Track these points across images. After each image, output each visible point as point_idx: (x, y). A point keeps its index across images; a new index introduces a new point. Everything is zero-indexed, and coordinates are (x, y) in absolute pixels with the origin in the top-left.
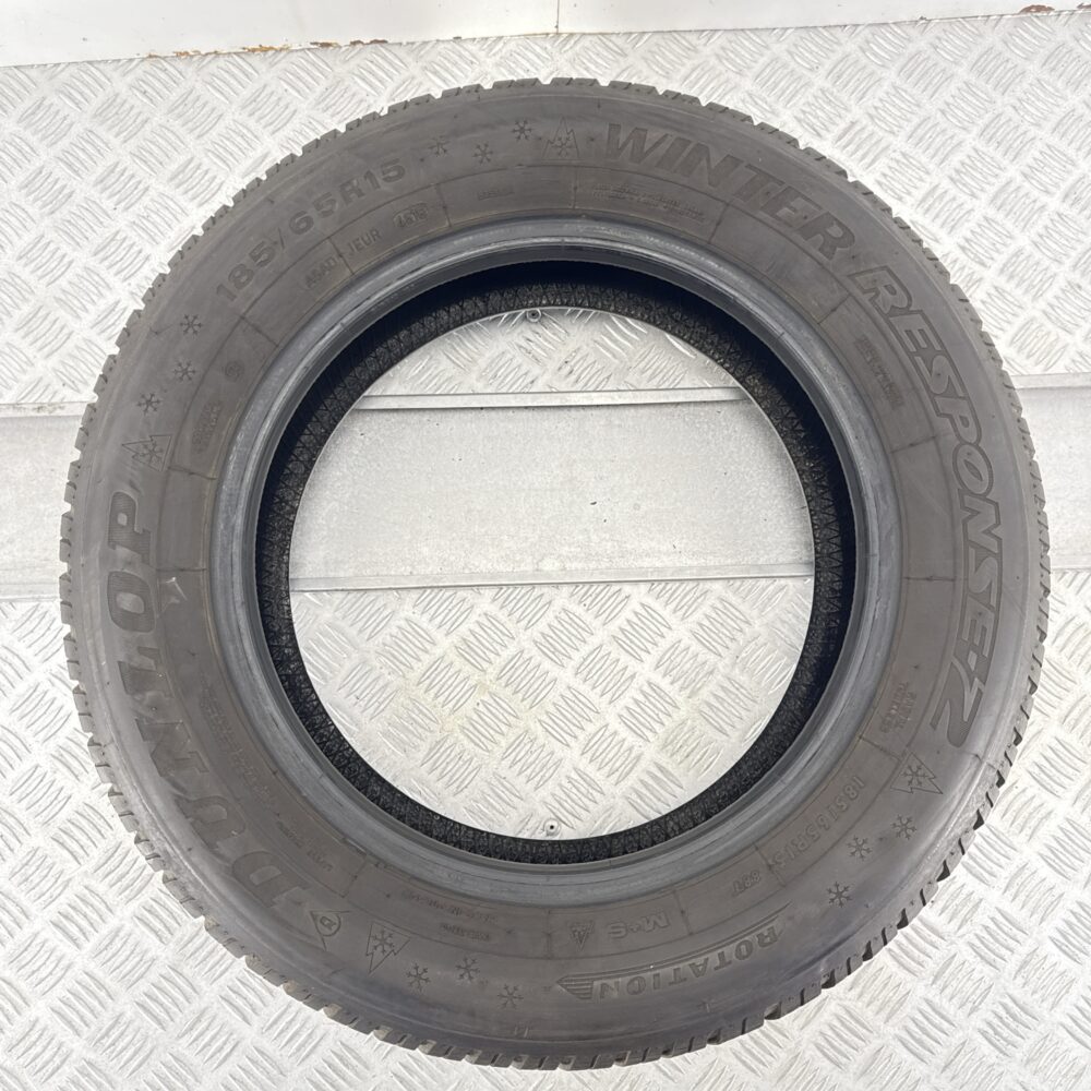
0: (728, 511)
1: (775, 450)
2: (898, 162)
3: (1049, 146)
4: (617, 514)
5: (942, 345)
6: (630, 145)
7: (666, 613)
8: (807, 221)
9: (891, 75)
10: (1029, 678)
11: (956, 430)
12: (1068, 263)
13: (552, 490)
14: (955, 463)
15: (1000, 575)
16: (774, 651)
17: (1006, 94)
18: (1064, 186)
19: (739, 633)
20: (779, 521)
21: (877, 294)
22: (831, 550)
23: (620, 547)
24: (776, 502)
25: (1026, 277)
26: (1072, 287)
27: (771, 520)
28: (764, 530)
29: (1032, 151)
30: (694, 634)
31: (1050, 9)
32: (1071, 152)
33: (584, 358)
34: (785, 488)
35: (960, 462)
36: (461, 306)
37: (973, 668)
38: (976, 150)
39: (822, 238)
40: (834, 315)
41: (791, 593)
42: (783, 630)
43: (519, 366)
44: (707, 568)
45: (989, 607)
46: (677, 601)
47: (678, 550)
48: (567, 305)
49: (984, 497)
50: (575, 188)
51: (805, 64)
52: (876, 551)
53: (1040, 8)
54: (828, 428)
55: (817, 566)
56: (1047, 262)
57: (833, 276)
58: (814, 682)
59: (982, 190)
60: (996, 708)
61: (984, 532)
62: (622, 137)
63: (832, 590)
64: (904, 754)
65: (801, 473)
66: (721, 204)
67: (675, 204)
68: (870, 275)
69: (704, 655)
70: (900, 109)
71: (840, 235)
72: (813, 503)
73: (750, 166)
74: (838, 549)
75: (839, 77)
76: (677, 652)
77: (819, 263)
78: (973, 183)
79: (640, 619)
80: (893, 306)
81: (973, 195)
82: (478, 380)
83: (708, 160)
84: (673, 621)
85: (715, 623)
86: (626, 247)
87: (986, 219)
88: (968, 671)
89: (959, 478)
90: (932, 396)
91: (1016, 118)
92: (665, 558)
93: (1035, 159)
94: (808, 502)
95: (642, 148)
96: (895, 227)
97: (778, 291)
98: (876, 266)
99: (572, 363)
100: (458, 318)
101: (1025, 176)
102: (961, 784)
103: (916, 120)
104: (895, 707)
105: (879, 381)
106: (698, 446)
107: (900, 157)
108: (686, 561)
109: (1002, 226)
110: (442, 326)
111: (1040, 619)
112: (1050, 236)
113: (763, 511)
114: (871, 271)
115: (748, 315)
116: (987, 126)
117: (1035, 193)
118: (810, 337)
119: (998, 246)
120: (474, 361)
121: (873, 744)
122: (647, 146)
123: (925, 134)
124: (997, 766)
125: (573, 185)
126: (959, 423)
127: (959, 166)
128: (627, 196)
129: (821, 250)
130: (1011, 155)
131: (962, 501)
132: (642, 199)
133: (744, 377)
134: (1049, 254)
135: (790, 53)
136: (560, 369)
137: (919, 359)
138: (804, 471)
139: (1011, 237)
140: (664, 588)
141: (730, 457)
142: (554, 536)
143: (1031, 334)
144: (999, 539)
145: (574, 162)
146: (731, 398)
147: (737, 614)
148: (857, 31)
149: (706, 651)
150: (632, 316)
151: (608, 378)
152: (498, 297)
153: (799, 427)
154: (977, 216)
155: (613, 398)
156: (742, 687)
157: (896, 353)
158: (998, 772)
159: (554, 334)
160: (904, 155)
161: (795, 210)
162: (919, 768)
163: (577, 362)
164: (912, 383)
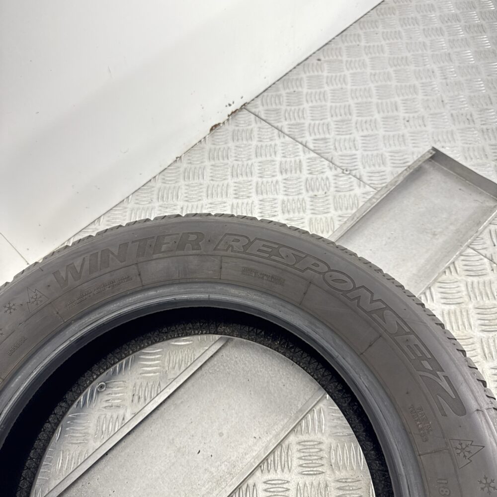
0: (265, 396)
1: (260, 350)
2: (211, 208)
3: (260, 162)
4: (215, 447)
5: (278, 244)
6: (70, 275)
7: (279, 475)
8: (177, 243)
9: (182, 183)
10: (458, 350)
11: (315, 271)
12: (304, 191)
13: (173, 464)
14: (329, 285)
15: (397, 315)
16: (344, 446)
17: (229, 158)
18: (278, 170)
19: (322, 452)
20: (290, 381)
21: (233, 247)
22: (322, 373)
23: (229, 462)
24: (281, 373)
25: (294, 207)
26: (313, 198)
27: (287, 383)
28: (288, 391)
29: (256, 168)
30: (301, 473)
31: (219, 124)
32: (269, 158)
33: (141, 386)
34: (279, 363)
35: (331, 283)
36: (54, 414)
37: (431, 369)
38: (236, 183)
39: (189, 244)
40: (223, 270)
41: (325, 410)
42: (338, 431)
43: (112, 417)
44: (278, 434)
45: (407, 333)
46: (279, 464)
47: (257, 437)
48: (107, 369)
49: (355, 288)
50: (58, 313)
51: (146, 203)
52: (337, 354)
53: (216, 126)
54: (265, 318)
55: (323, 386)
56: (296, 197)
57: (208, 255)
58: (374, 444)
59: (250, 193)
60: (460, 378)
61: (370, 303)
62: (63, 274)
63: (339, 391)
64: (446, 444)
65: (277, 350)
66: (133, 266)
67: (113, 283)
68: (222, 242)
69: (315, 480)
70: (196, 190)
71: (196, 237)
72: (295, 359)
73: (133, 242)
74: (324, 369)
75: (163, 198)
76: (302, 491)
77: (198, 255)
78: (244, 193)
79: (270, 492)
80: (243, 246)
81: (249, 197)
82: (95, 442)
83: (113, 254)
84: (286, 476)
85: (306, 458)
86: (105, 319)
87: (261, 201)
88: (430, 372)
89: (337, 289)
90: (292, 266)
91: (240, 163)
92: (256, 448)
93: (259, 170)
94: (292, 360)
95: (77, 272)
96: (217, 218)
97: (191, 280)
98: (222, 237)
99: (137, 393)
100: (56, 421)
101: (261, 177)
102: (487, 433)
103: (205, 190)
104: (418, 423)
105: (266, 280)
106: (226, 379)
107: (210, 206)
108: (266, 439)
109: (269, 198)
110: (50, 432)
111: (433, 320)
112: (289, 188)
113: (280, 382)
114: (221, 240)
115: (187, 301)
116: (232, 173)
117: (270, 180)
118: (221, 287)
119: (274, 206)
120: (87, 434)
121: (428, 453)
122: (78, 269)
123: (212, 191)
124: (491, 406)
125: (55, 313)
126: (314, 267)
127: (235, 192)
128: (86, 296)
129: (193, 249)
130: (249, 174)
131: (349, 298)
132: (95, 292)
133: (216, 330)
134: (294, 194)
135: (137, 203)
136: (132, 401)
137: (273, 257)
138: (278, 348)
139: (275, 199)
140: (268, 463)
141: (244, 371)
142: (192, 488)
143: (315, 225)
144: (380, 300)
145: (47, 303)
146: (222, 345)
147: (312, 443)
148: (157, 179)
149: (314, 476)
150: (143, 348)
151: (159, 385)
152: (70, 393)
153: (259, 331)
154: (257, 202)
155: (167, 392)
156: (347, 479)
157: (262, 263)
158: (494, 408)
159: (118, 387)
160: (211, 204)
161: (168, 243)
162: (461, 444)
163: (139, 390)
164: (280, 269)
